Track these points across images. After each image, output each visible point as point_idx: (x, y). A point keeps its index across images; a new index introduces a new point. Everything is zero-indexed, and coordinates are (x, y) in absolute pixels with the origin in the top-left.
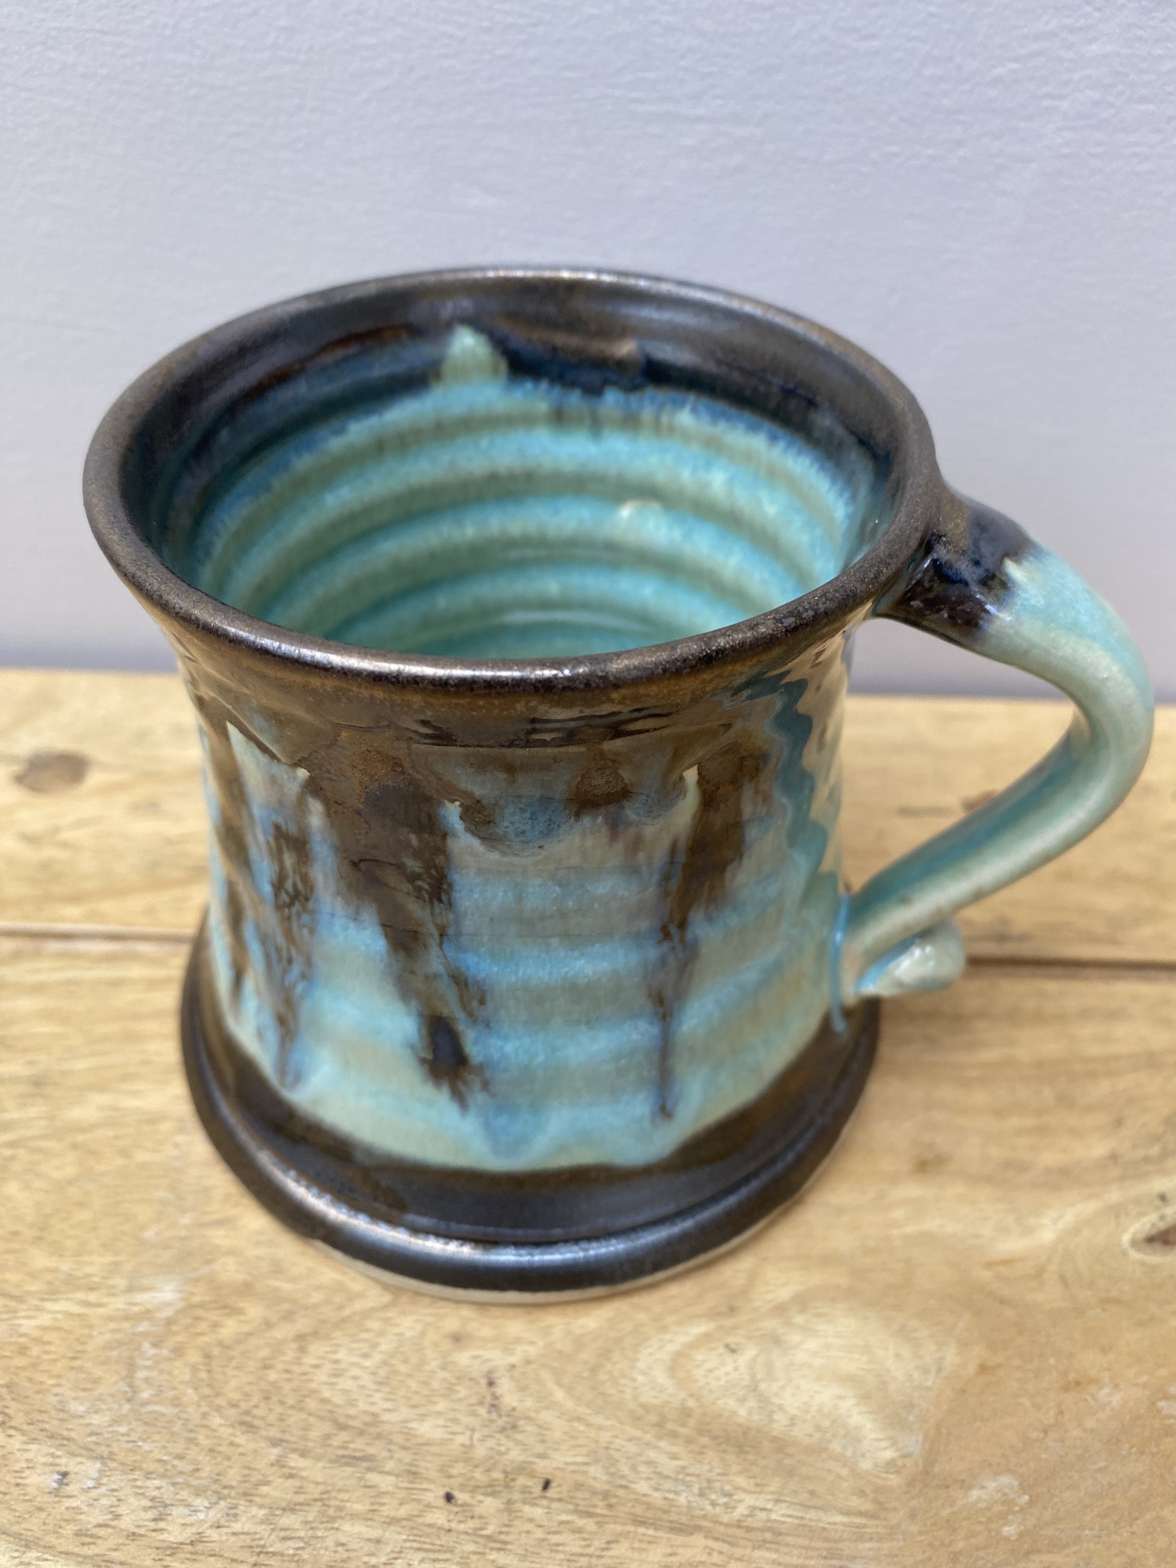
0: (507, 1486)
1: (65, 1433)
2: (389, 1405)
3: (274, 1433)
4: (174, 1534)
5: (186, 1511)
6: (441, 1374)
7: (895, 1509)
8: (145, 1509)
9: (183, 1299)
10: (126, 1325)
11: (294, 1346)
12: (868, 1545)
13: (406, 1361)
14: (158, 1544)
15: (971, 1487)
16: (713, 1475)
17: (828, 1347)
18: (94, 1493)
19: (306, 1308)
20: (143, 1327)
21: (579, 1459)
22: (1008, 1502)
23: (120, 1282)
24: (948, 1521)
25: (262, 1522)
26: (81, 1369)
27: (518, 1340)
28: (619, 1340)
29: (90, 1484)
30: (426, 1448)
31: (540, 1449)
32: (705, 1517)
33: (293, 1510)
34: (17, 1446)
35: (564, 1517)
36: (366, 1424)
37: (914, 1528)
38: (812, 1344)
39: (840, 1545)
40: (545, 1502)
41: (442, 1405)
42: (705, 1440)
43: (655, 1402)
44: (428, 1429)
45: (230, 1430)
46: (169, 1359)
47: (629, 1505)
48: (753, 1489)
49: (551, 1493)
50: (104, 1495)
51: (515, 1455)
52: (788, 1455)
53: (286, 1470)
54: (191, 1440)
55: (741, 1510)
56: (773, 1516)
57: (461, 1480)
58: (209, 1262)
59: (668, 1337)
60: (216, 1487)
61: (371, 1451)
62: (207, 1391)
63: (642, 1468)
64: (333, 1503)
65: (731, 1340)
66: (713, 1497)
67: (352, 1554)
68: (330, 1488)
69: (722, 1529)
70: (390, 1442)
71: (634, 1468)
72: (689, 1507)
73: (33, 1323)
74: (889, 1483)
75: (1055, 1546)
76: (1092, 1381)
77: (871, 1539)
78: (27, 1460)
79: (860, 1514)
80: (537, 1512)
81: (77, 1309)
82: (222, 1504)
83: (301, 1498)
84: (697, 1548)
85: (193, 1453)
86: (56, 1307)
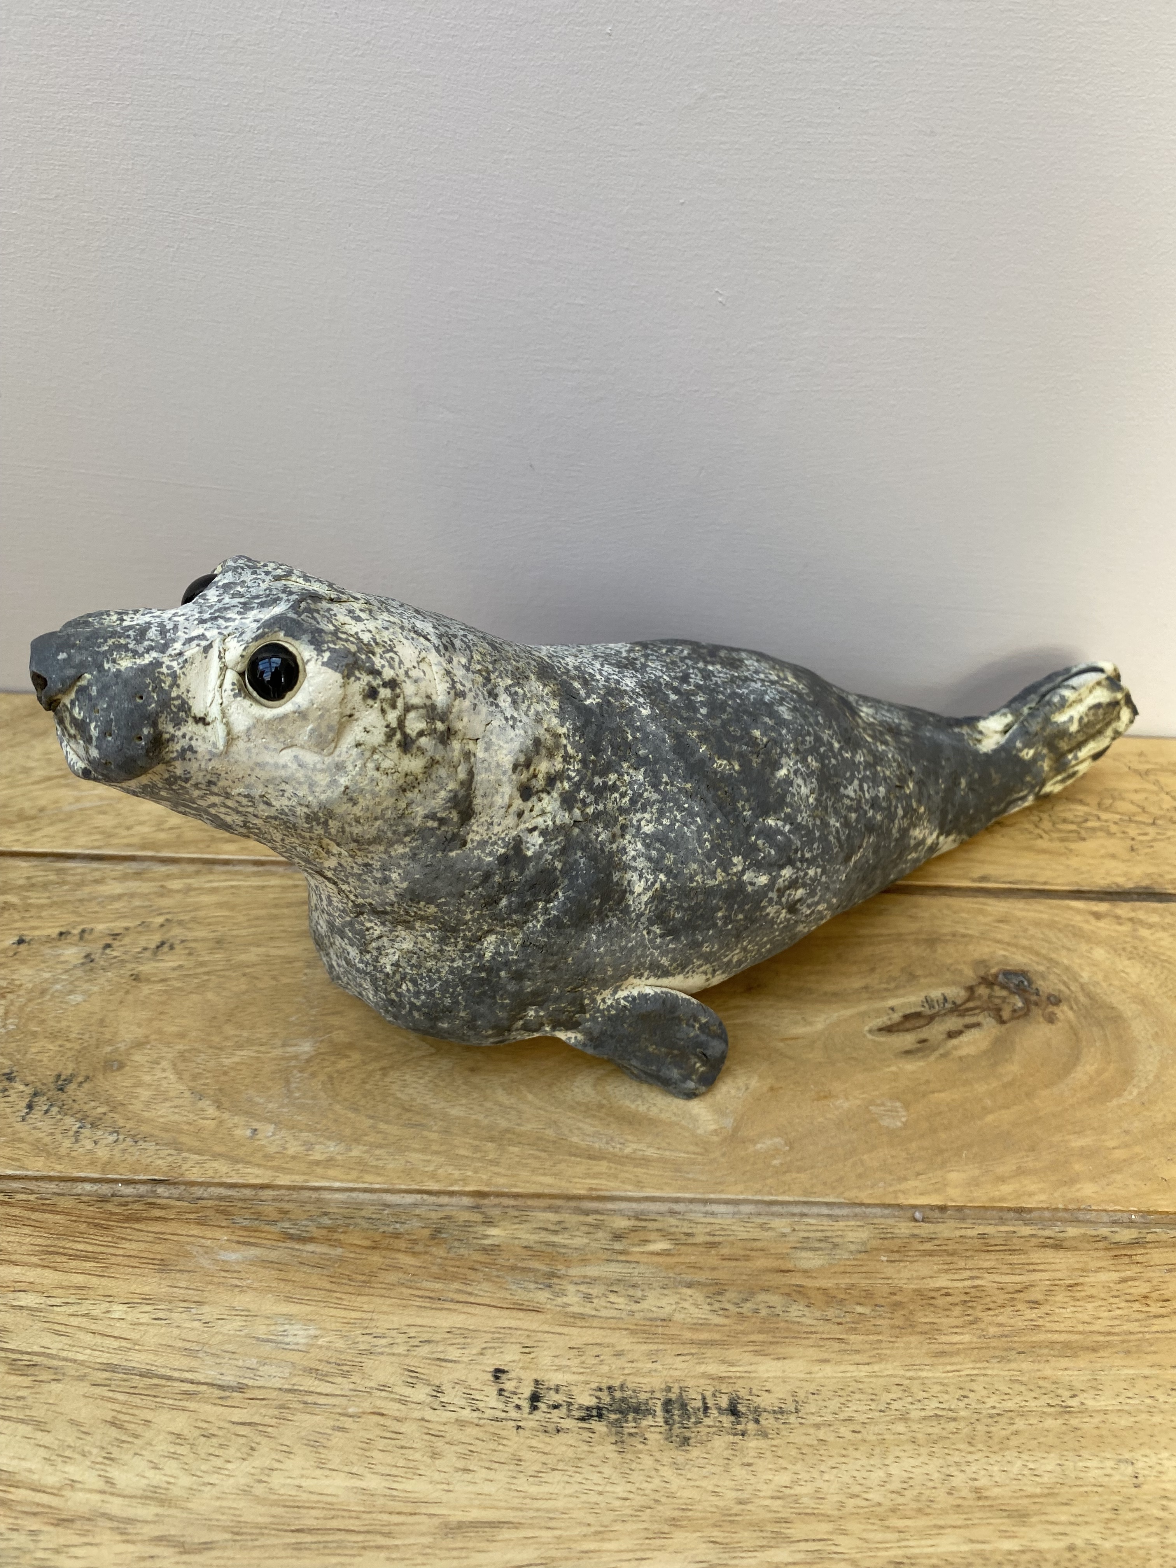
0: (500, 1138)
1: (254, 1111)
2: (434, 1101)
3: (370, 1112)
4: (317, 1156)
5: (323, 1147)
6: (463, 1086)
7: (714, 1152)
8: (300, 1146)
9: (314, 1051)
10: (283, 1062)
11: (380, 1073)
12: (697, 1167)
13: (443, 1080)
14: (309, 1161)
15: (757, 1143)
16: (614, 1135)
18: (273, 1138)
20: (293, 1063)
21: (540, 1126)
22: (777, 1150)
23: (278, 1042)
24: (743, 1158)
25: (365, 1152)
26: (259, 1082)
27: (507, 1071)
28: (566, 1072)
29: (270, 1134)
30: (455, 1121)
31: (519, 1121)
32: (608, 1153)
33: (382, 1147)
34: (227, 1117)
35: (531, 1152)
37: (723, 1160)
39: (681, 1167)
41: (464, 1101)
42: (612, 1119)
43: (585, 1101)
44: (455, 1112)
46: (308, 1078)
47: (567, 1147)
48: (636, 1141)
50: (277, 1140)
52: (656, 1126)
53: (378, 1130)
54: (324, 1116)
55: (628, 1151)
56: (646, 1153)
58: (329, 1033)
59: (593, 1071)
60: (338, 1137)
61: (424, 1121)
62: (331, 1093)
63: (575, 1131)
64: (403, 1144)
66: (614, 1144)
67: (414, 1166)
68: (402, 1138)
69: (617, 1158)
70: (435, 1118)
72: (600, 1149)
73: (230, 1060)
74: (712, 1140)
75: (800, 1170)
76: (833, 1096)
77: (699, 1164)
78: (234, 1123)
79: (694, 1153)
81: (254, 1054)
82: (343, 1144)
83: (386, 1142)
84: (603, 1166)
85: (324, 1122)
86: (242, 1053)
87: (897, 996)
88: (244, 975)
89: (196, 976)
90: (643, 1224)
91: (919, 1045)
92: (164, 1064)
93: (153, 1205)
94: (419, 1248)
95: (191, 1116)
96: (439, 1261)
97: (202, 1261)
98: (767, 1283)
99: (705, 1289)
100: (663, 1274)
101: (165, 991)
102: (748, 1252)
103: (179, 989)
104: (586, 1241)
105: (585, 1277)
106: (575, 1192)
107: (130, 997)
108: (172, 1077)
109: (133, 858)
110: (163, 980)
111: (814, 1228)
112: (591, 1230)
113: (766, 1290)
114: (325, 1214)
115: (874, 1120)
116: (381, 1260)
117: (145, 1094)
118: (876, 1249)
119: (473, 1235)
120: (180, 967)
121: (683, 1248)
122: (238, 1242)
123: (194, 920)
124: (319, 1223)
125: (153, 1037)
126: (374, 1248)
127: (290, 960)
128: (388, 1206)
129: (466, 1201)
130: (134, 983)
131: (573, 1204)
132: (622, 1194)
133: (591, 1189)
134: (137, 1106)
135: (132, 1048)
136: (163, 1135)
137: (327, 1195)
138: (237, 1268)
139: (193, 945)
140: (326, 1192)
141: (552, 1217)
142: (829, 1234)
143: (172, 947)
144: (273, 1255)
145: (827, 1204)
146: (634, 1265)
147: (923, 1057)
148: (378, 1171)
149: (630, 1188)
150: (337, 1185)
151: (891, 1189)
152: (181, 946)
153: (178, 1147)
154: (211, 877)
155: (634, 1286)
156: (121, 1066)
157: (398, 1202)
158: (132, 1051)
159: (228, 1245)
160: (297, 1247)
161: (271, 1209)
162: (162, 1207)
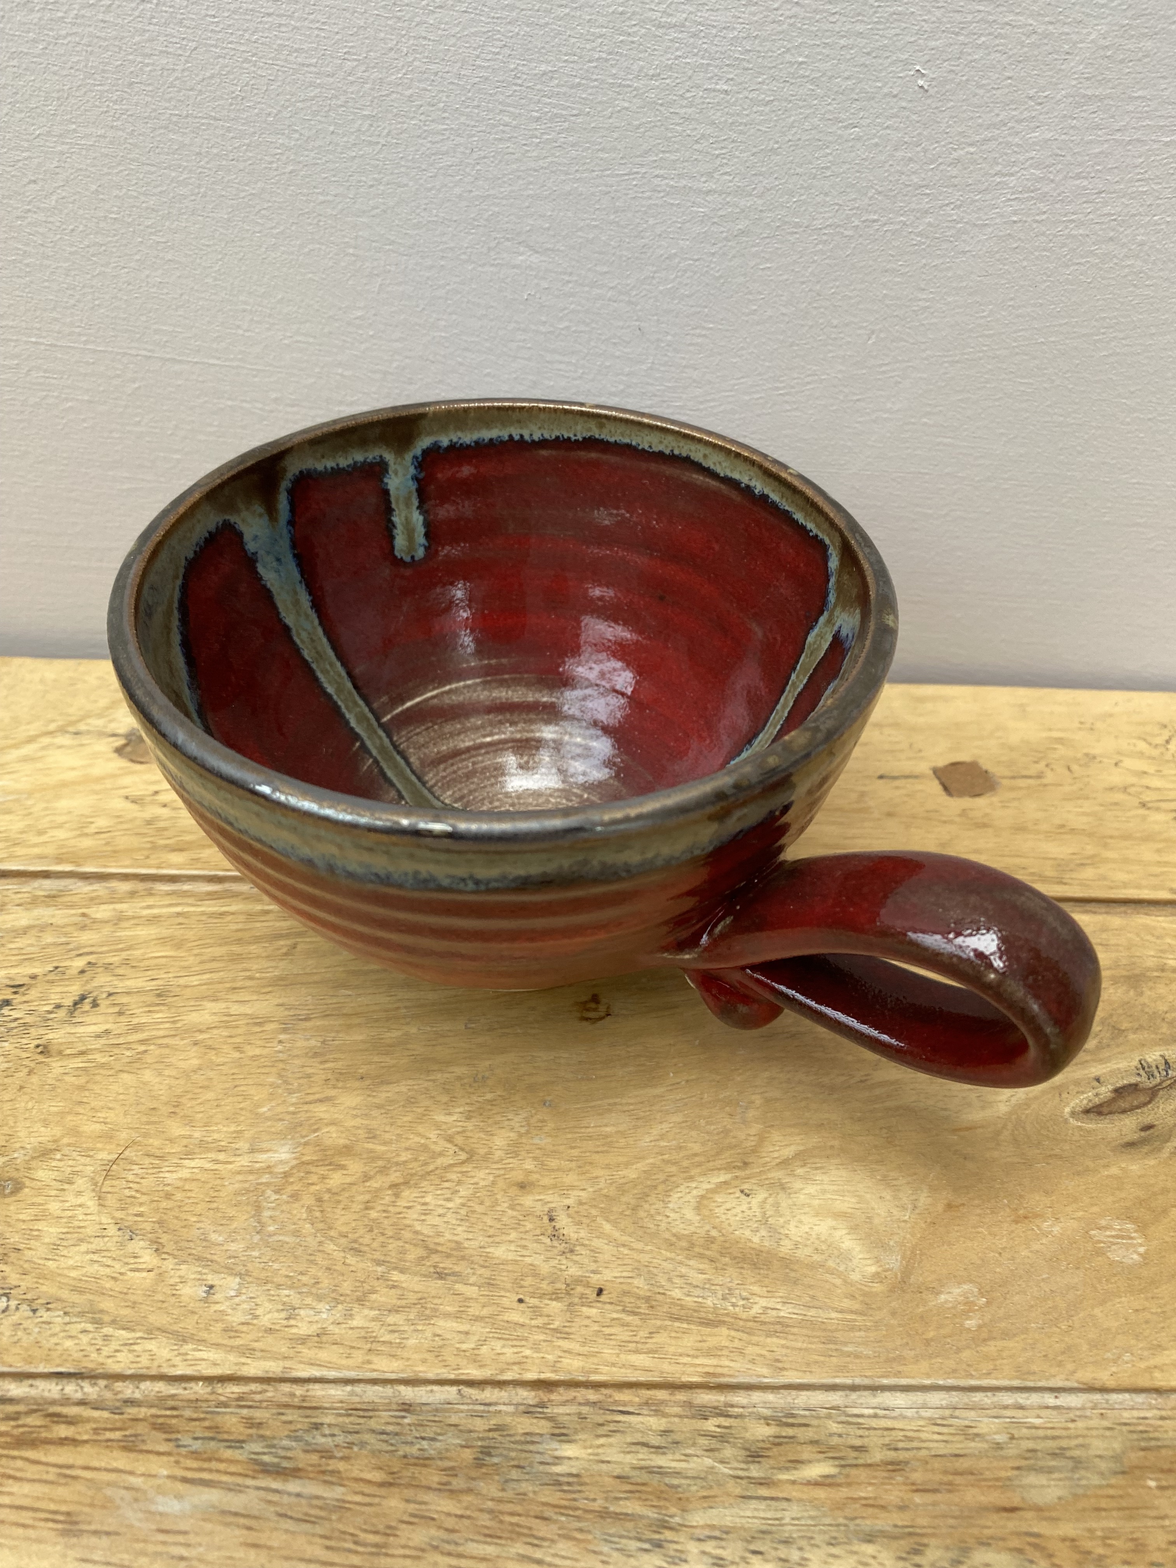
0: (568, 1294)
1: (209, 1256)
2: (470, 1236)
3: (377, 1256)
4: (303, 1329)
5: (312, 1312)
6: (510, 1212)
7: (879, 1309)
8: (278, 1311)
9: (295, 1158)
10: (251, 1177)
11: (390, 1192)
12: (858, 1334)
13: (482, 1203)
14: (291, 1336)
15: (939, 1293)
16: (733, 1285)
17: (824, 1191)
18: (237, 1300)
19: (397, 1164)
20: (265, 1179)
21: (625, 1274)
22: (969, 1304)
23: (244, 1145)
24: (922, 1317)
25: (374, 1320)
26: (218, 1209)
27: (572, 1187)
28: (655, 1187)
29: (233, 1293)
30: (501, 1267)
31: (593, 1266)
32: (727, 1315)
33: (397, 1311)
34: (171, 1267)
35: (615, 1315)
36: (452, 1249)
37: (894, 1322)
38: (811, 1189)
39: (835, 1334)
40: (599, 1305)
41: (513, 1235)
42: (726, 1260)
43: (686, 1232)
44: (501, 1253)
45: (342, 1254)
46: (288, 1202)
47: (666, 1306)
48: (766, 1294)
49: (603, 1298)
50: (244, 1302)
51: (574, 1271)
52: (792, 1270)
53: (390, 1283)
54: (312, 1262)
55: (756, 1310)
56: (782, 1314)
57: (531, 1289)
58: (315, 1131)
59: (694, 1185)
60: (333, 1295)
61: (457, 1269)
62: (321, 1226)
63: (676, 1280)
64: (428, 1306)
65: (745, 1187)
66: (734, 1300)
67: (445, 1342)
68: (426, 1295)
69: (741, 1323)
70: (472, 1262)
71: (670, 1280)
72: (715, 1308)
73: (175, 1176)
74: (874, 1290)
75: (1006, 1335)
76: (1037, 1216)
77: (860, 1330)
78: (180, 1277)
79: (852, 1312)
80: (593, 1312)
81: (208, 1166)
82: (340, 1307)
83: (403, 1302)
84: (722, 1336)
85: (313, 1271)
86: (192, 1164)
87: (1101, 1061)
88: (196, 1044)
89: (128, 1045)
90: (790, 1432)
91: (1143, 1134)
92: (81, 1183)
93: (57, 1418)
94: (458, 1483)
95: (118, 1266)
96: (490, 1504)
97: (130, 1514)
98: (987, 1532)
99: (895, 1544)
100: (828, 1521)
101: (84, 1069)
102: (951, 1477)
103: (103, 1066)
104: (708, 1462)
105: (712, 1527)
106: (685, 1379)
107: (34, 1079)
108: (90, 1203)
109: (46, 875)
110: (82, 1053)
111: (1041, 1433)
112: (714, 1444)
113: (985, 1543)
114: (317, 1426)
115: (1099, 1252)
116: (402, 1505)
117: (51, 1231)
118: (1137, 1467)
119: (539, 1458)
120: (107, 1032)
121: (854, 1472)
122: (185, 1480)
123: (126, 962)
124: (307, 1443)
125: (65, 1140)
126: (391, 1484)
127: (259, 1022)
128: (407, 1407)
129: (527, 1396)
130: (41, 1058)
131: (681, 1396)
132: (753, 1380)
133: (708, 1373)
134: (37, 1252)
135: (33, 1158)
136: (76, 1298)
137: (317, 1390)
138: (183, 1527)
139: (125, 1000)
140: (317, 1386)
141: (655, 1423)
142: (1064, 1443)
143: (95, 1004)
144: (236, 1502)
145: (1052, 1390)
146: (785, 1504)
147: (1151, 1152)
148: (394, 1350)
149: (765, 1371)
150: (332, 1374)
151: (1143, 1365)
152: (108, 1002)
153: (97, 1318)
154: (150, 901)
155: (786, 1542)
156: (18, 1187)
157: (424, 1400)
158: (34, 1164)
159: (169, 1483)
160: (275, 1485)
161: (234, 1420)
162: (71, 1421)
